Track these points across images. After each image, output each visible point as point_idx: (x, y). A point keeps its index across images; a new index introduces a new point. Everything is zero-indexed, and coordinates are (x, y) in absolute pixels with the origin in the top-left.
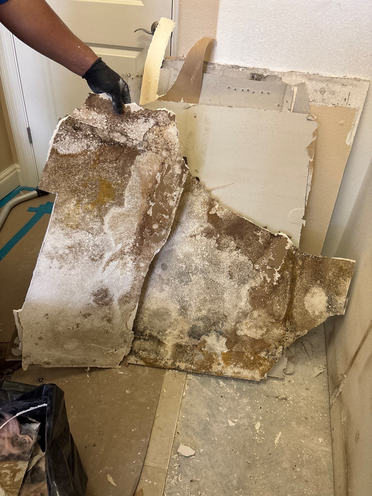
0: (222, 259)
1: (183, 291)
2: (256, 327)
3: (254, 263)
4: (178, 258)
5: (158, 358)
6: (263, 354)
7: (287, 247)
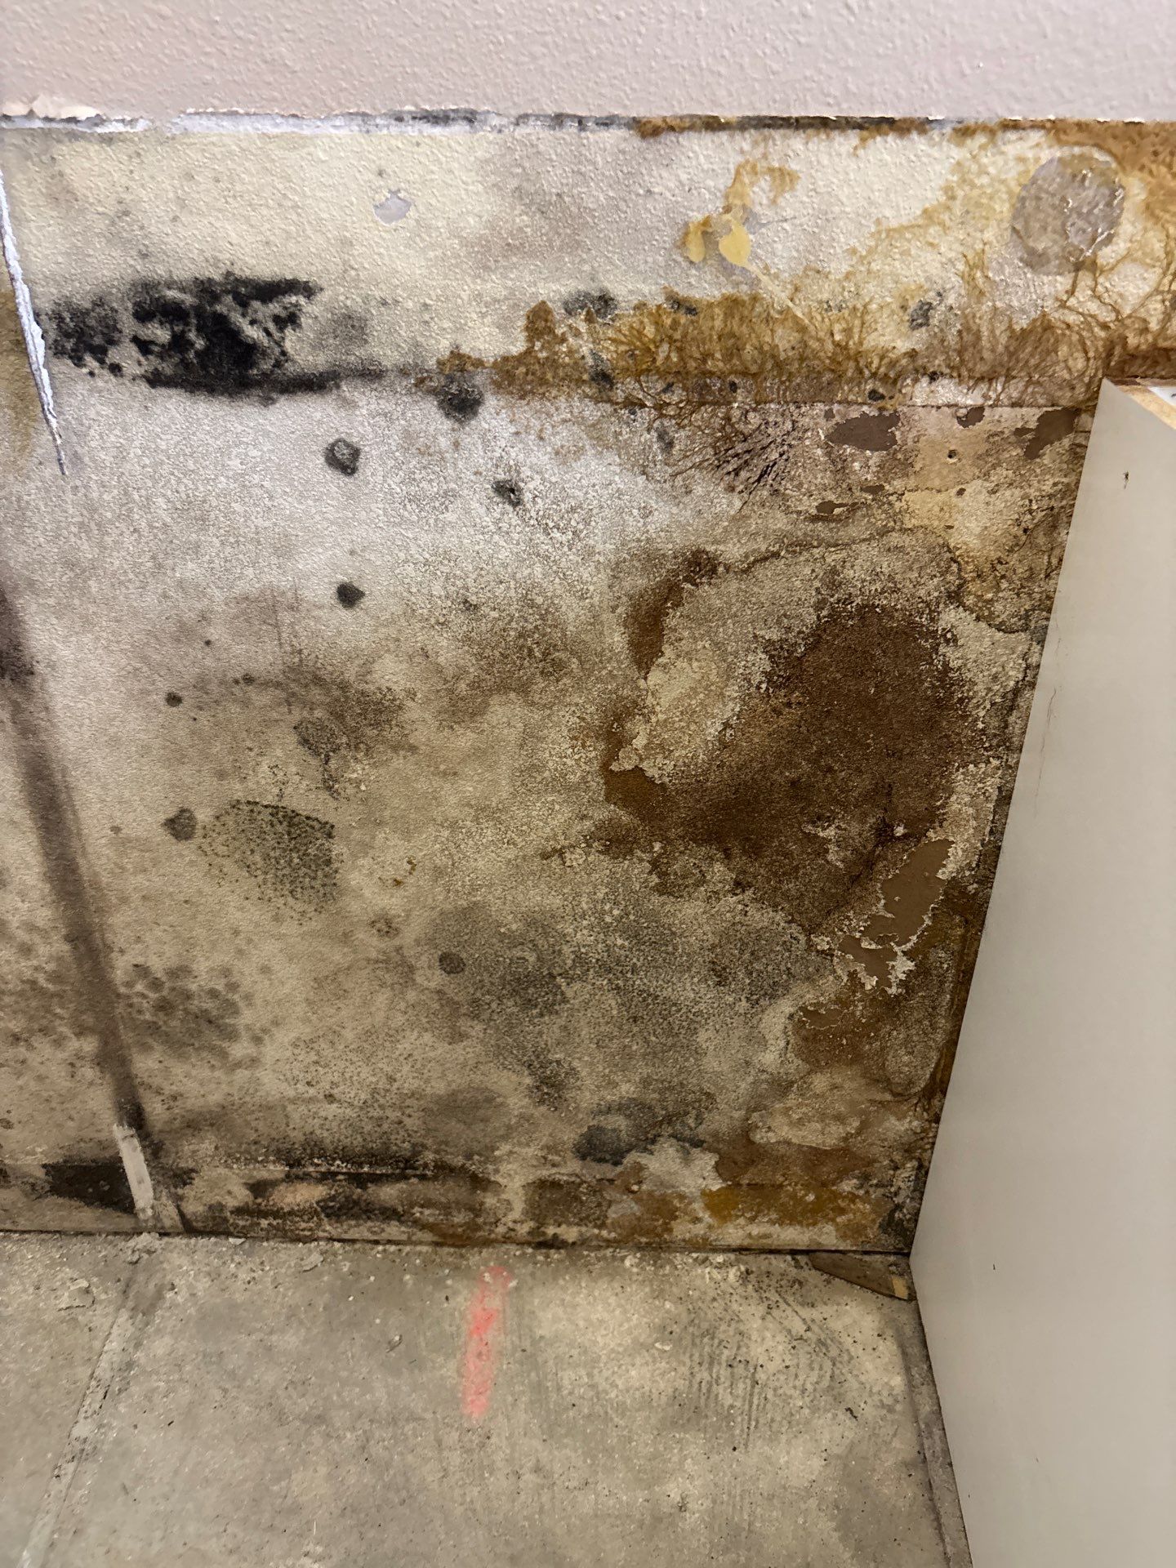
0: (681, 924)
1: (541, 1033)
2: (823, 1117)
3: (809, 930)
5: (480, 1220)
6: (847, 1186)
7: (944, 873)
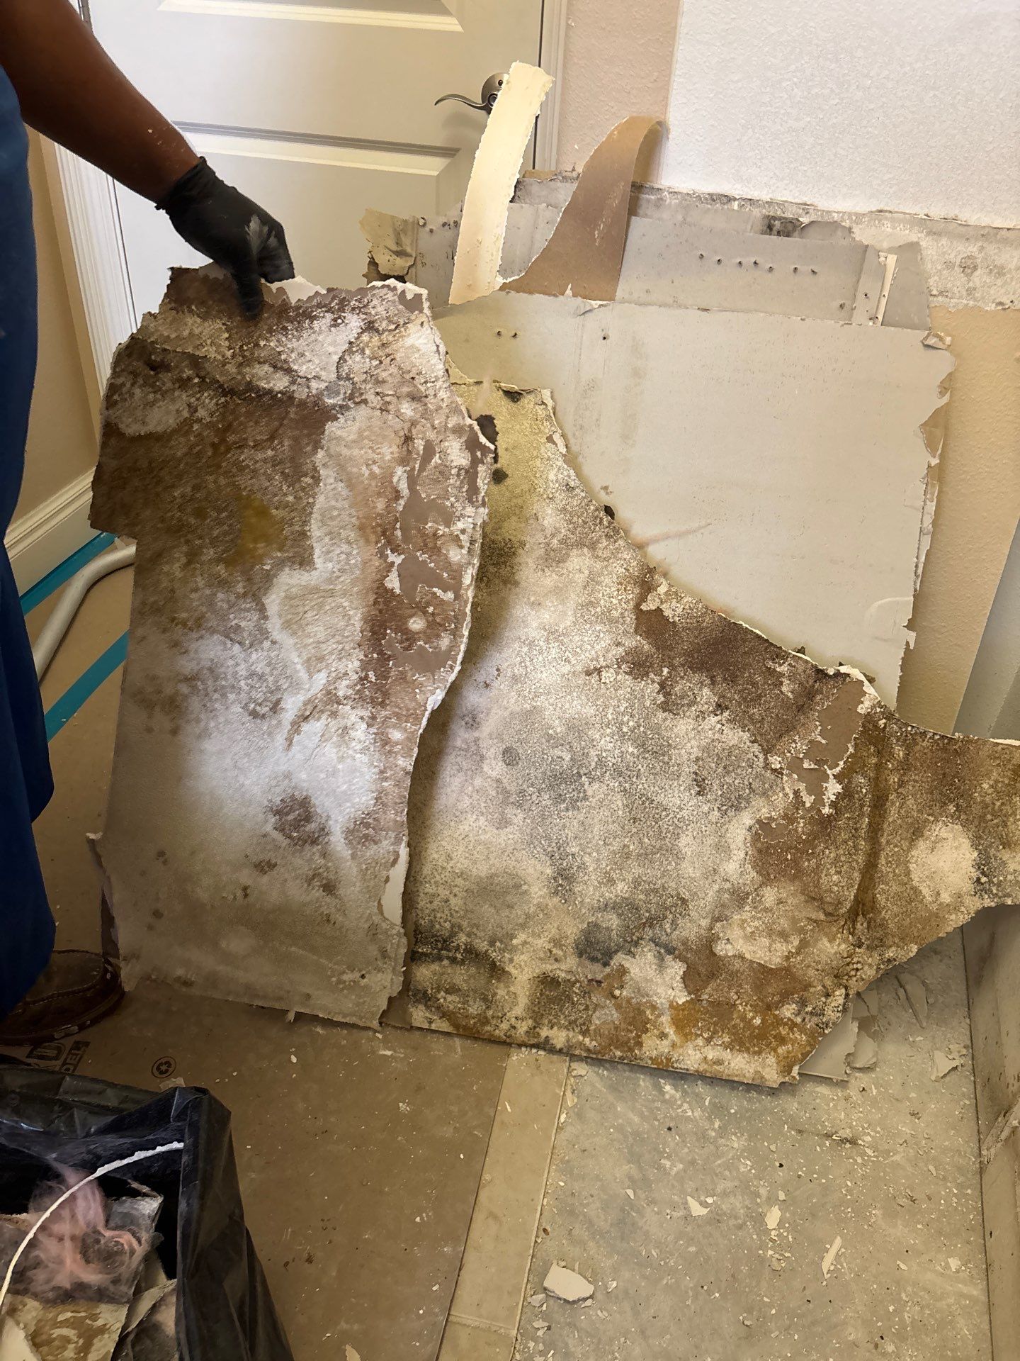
0: (676, 737)
1: (564, 826)
2: (770, 932)
3: (767, 752)
4: (551, 732)
5: (490, 1013)
6: (788, 1011)
7: (862, 708)
